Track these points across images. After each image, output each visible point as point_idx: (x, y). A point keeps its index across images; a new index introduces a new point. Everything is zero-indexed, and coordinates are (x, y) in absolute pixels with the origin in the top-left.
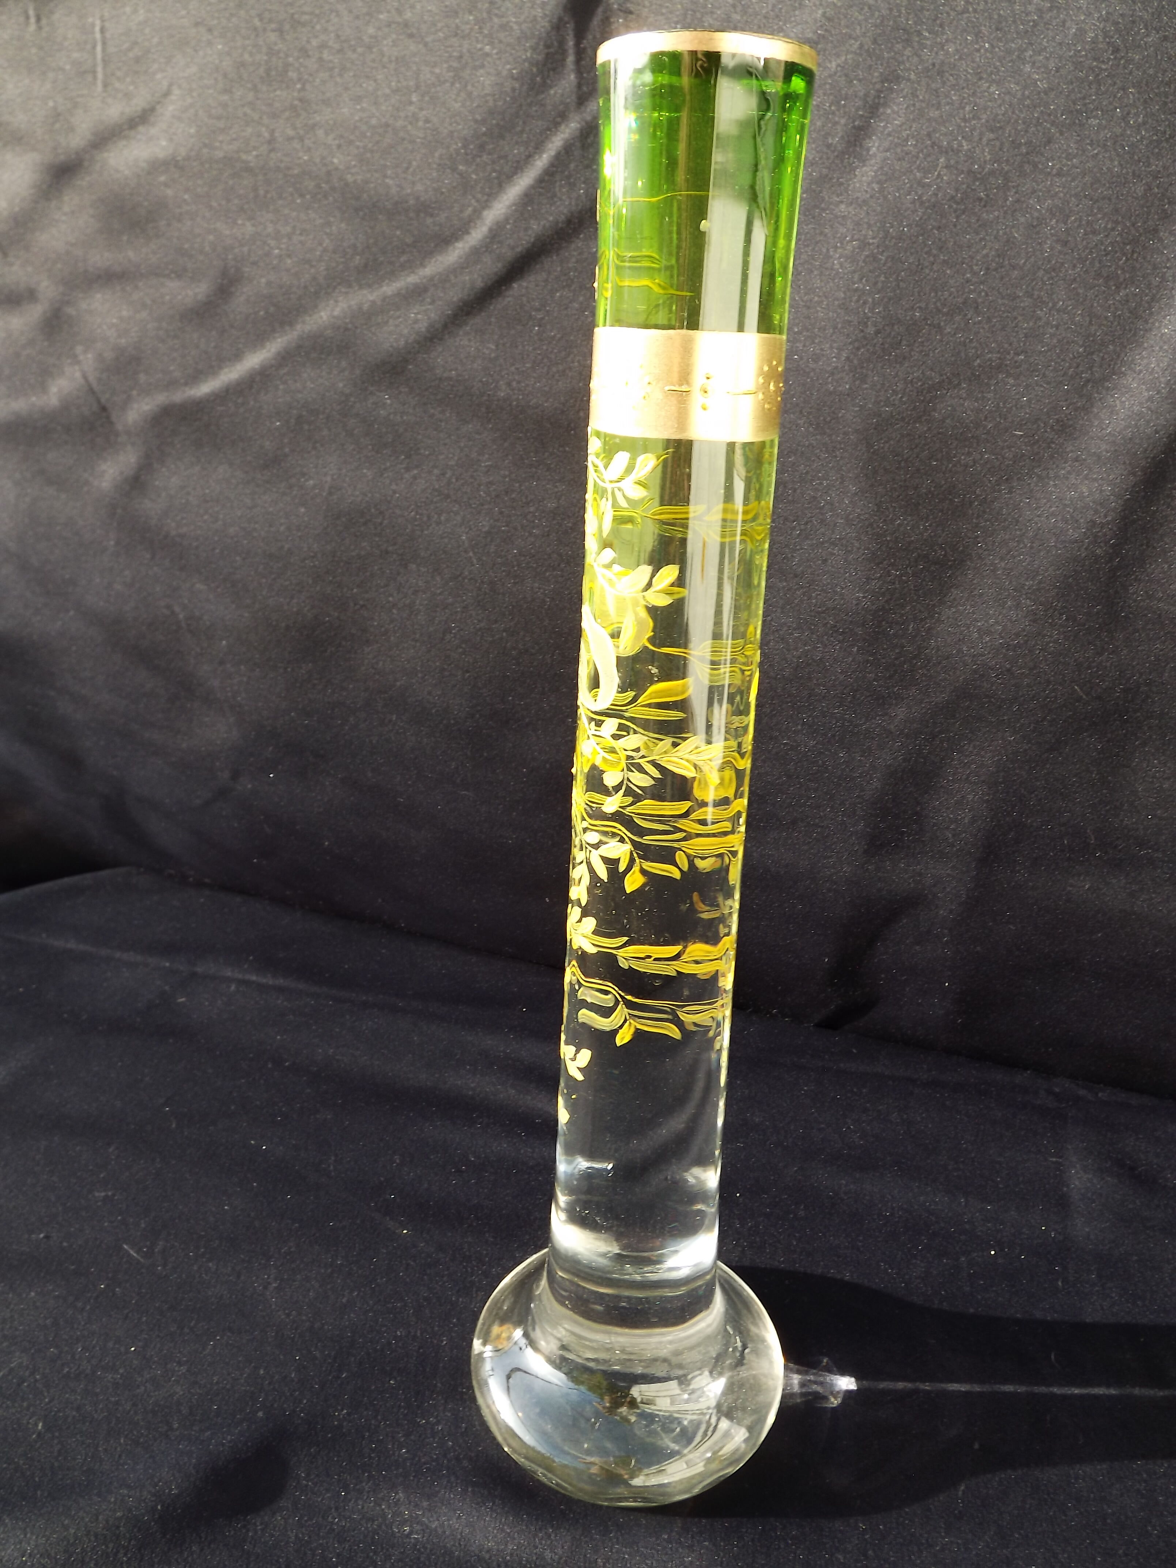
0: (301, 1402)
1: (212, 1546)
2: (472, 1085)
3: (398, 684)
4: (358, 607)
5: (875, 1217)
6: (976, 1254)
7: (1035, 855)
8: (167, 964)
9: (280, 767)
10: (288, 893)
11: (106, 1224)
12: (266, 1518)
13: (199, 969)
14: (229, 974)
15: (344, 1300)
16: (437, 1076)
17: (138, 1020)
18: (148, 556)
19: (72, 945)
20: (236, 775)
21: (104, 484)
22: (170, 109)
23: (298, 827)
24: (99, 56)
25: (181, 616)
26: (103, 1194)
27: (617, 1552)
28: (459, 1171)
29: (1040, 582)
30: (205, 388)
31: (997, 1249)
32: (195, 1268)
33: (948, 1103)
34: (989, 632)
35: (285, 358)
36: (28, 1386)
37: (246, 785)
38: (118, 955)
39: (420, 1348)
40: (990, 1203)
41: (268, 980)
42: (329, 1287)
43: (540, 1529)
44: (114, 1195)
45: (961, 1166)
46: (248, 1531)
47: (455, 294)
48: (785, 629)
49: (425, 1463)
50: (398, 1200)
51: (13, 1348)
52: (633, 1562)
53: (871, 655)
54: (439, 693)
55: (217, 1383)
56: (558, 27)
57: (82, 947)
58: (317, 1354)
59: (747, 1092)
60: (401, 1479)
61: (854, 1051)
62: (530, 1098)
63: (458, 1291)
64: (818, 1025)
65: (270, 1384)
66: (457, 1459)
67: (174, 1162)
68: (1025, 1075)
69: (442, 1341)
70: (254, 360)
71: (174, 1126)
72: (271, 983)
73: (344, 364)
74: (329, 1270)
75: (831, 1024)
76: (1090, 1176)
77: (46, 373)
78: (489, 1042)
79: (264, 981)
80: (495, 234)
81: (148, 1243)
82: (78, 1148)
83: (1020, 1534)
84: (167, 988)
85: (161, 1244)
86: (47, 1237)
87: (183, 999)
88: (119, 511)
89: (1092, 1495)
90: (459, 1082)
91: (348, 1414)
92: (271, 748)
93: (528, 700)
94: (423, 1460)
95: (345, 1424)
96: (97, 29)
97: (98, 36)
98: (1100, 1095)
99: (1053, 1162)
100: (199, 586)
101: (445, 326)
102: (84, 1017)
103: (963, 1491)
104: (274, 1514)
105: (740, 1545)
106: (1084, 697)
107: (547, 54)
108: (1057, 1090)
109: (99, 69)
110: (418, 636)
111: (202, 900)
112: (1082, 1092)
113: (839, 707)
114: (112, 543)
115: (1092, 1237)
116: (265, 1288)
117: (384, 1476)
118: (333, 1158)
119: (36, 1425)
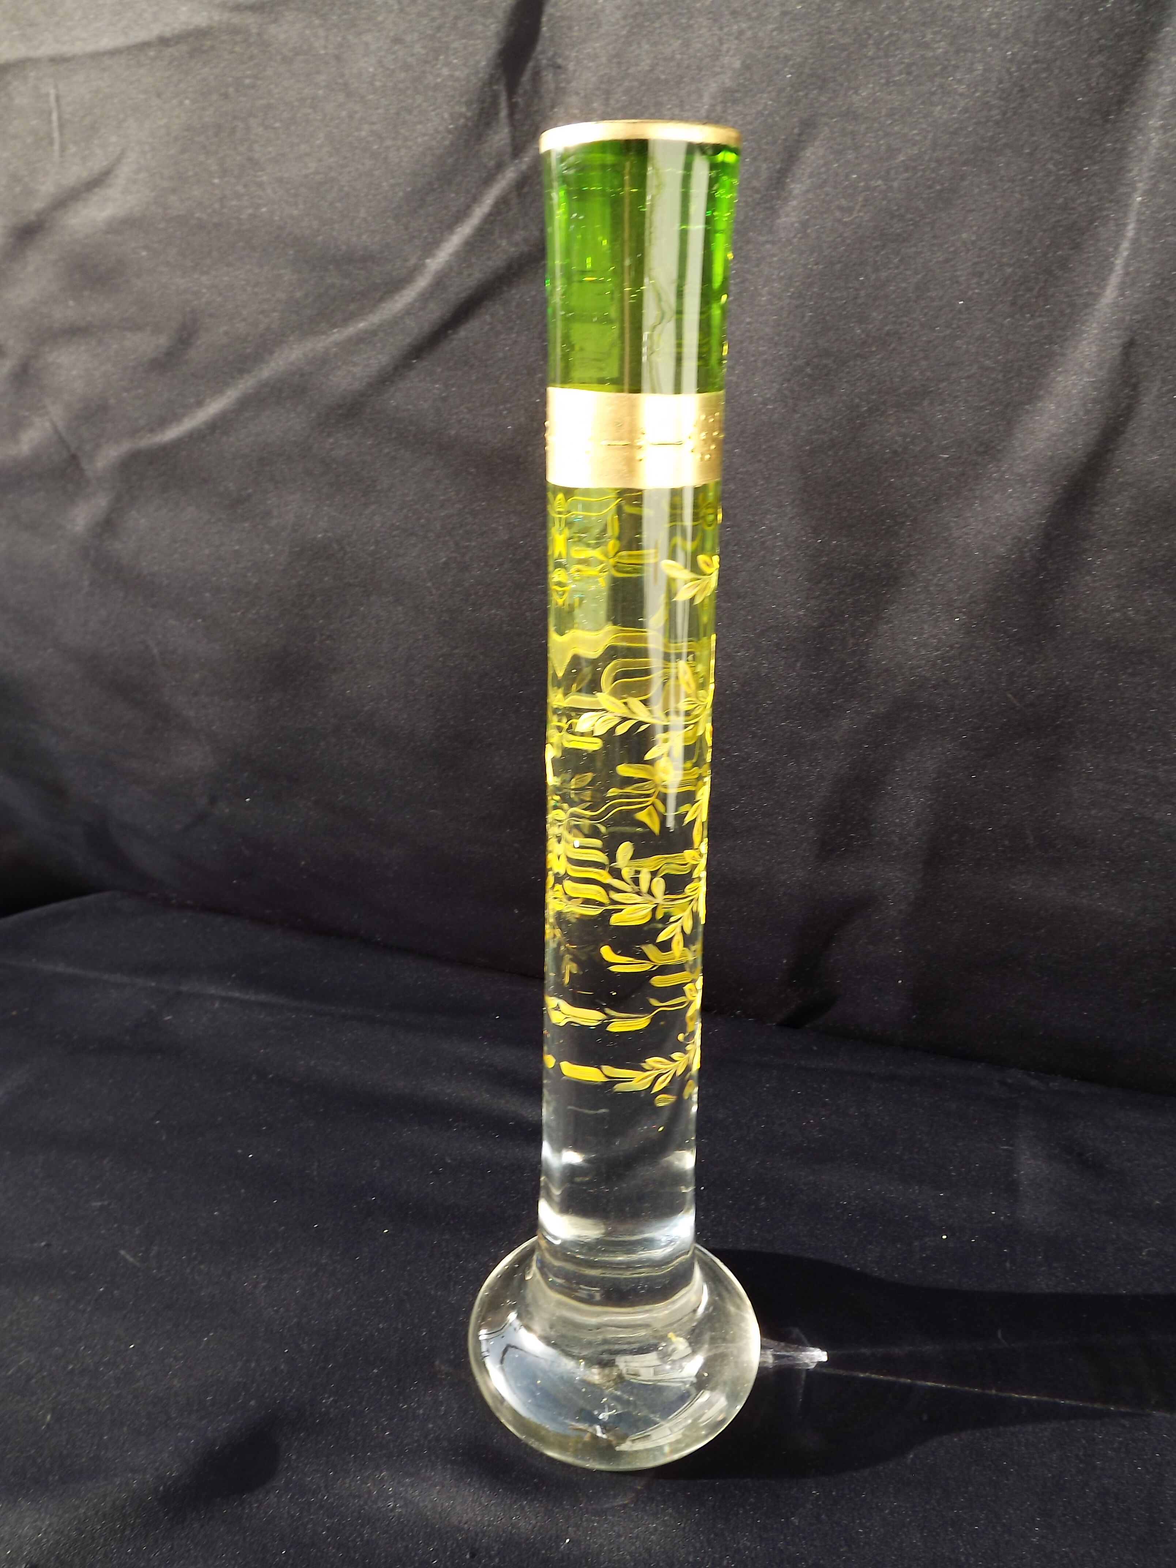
0: (290, 1391)
1: (211, 1523)
2: (449, 1091)
3: (366, 709)
4: (324, 637)
5: (833, 1206)
6: (928, 1239)
7: (978, 856)
8: (153, 984)
9: (256, 792)
10: (268, 911)
11: (103, 1232)
12: (261, 1496)
13: (184, 988)
14: (213, 992)
15: (330, 1296)
16: (414, 1083)
17: (127, 1038)
18: (121, 595)
19: (61, 968)
20: (213, 800)
21: (78, 528)
22: (124, 171)
23: (274, 849)
24: (55, 124)
25: (155, 651)
26: (99, 1204)
27: (586, 1520)
28: (437, 1173)
29: (972, 596)
30: (172, 433)
31: (949, 1234)
32: (188, 1270)
33: (904, 1096)
34: (925, 646)
35: (244, 404)
36: (36, 1382)
37: (223, 809)
38: (106, 976)
39: (401, 1339)
40: (942, 1191)
41: (251, 997)
42: (315, 1284)
43: (515, 1502)
44: (109, 1204)
45: (916, 1156)
46: (244, 1509)
47: (403, 341)
48: (732, 647)
49: (407, 1444)
50: (379, 1201)
51: (20, 1348)
52: (602, 1529)
53: (814, 670)
54: (405, 716)
55: (212, 1376)
56: (492, 80)
57: (70, 970)
58: (305, 1346)
59: (711, 1090)
60: (384, 1459)
61: (815, 1048)
62: (503, 1101)
63: (436, 1286)
64: (781, 1024)
65: (261, 1375)
66: (437, 1439)
67: (165, 1172)
68: (979, 1067)
69: (422, 1332)
70: (214, 408)
71: (164, 1138)
72: (253, 998)
73: (300, 408)
74: (314, 1270)
75: (793, 1023)
76: (1040, 1163)
77: (17, 426)
78: (464, 1049)
79: (247, 997)
80: (440, 282)
81: (143, 1249)
82: (74, 1162)
83: (964, 1498)
84: (154, 1007)
85: (155, 1249)
86: (48, 1245)
87: (169, 1018)
88: (92, 552)
89: (1033, 1461)
90: (436, 1089)
91: (335, 1401)
92: (246, 774)
93: (490, 721)
94: (405, 1442)
95: (332, 1410)
96: (52, 98)
97: (53, 104)
98: (1051, 1084)
99: (1004, 1150)
100: (172, 622)
101: (396, 369)
102: (75, 1037)
103: (912, 1459)
104: (268, 1493)
105: (702, 1511)
106: (1018, 705)
107: (482, 109)
108: (1010, 1081)
109: (56, 135)
110: (382, 663)
111: (185, 921)
112: (1034, 1083)
113: (786, 719)
114: (86, 583)
115: (1040, 1220)
116: (255, 1286)
117: (370, 1457)
118: (316, 1164)
119: (44, 1416)
